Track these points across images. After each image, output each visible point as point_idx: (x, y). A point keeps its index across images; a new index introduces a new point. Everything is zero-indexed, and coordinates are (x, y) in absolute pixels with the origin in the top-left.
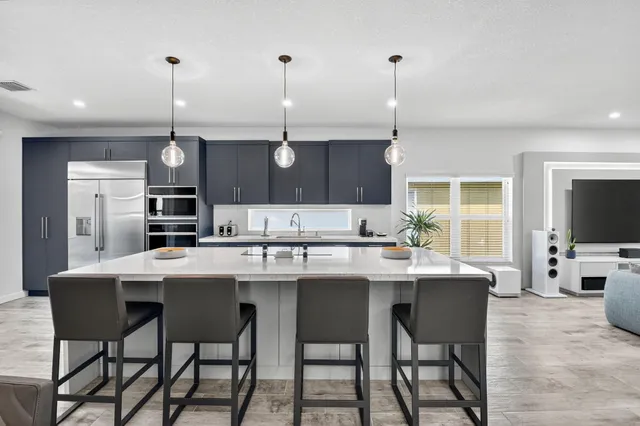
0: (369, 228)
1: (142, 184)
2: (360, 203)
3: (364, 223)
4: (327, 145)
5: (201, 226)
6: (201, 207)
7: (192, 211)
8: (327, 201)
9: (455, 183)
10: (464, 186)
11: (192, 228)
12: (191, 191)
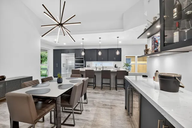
0: (116, 66)
1: (74, 57)
2: (115, 61)
3: (116, 65)
4: (108, 49)
5: (84, 65)
6: (84, 62)
7: (83, 62)
8: (108, 61)
9: (136, 56)
10: (138, 57)
11: (83, 65)
12: (83, 59)
